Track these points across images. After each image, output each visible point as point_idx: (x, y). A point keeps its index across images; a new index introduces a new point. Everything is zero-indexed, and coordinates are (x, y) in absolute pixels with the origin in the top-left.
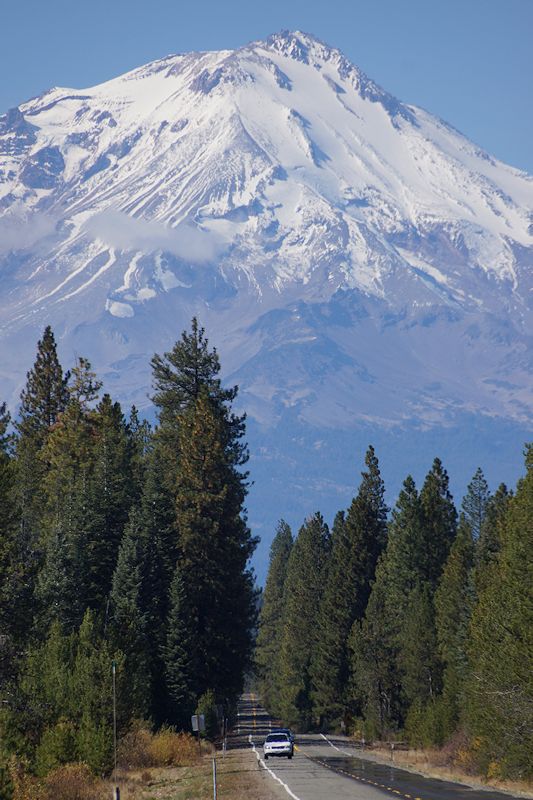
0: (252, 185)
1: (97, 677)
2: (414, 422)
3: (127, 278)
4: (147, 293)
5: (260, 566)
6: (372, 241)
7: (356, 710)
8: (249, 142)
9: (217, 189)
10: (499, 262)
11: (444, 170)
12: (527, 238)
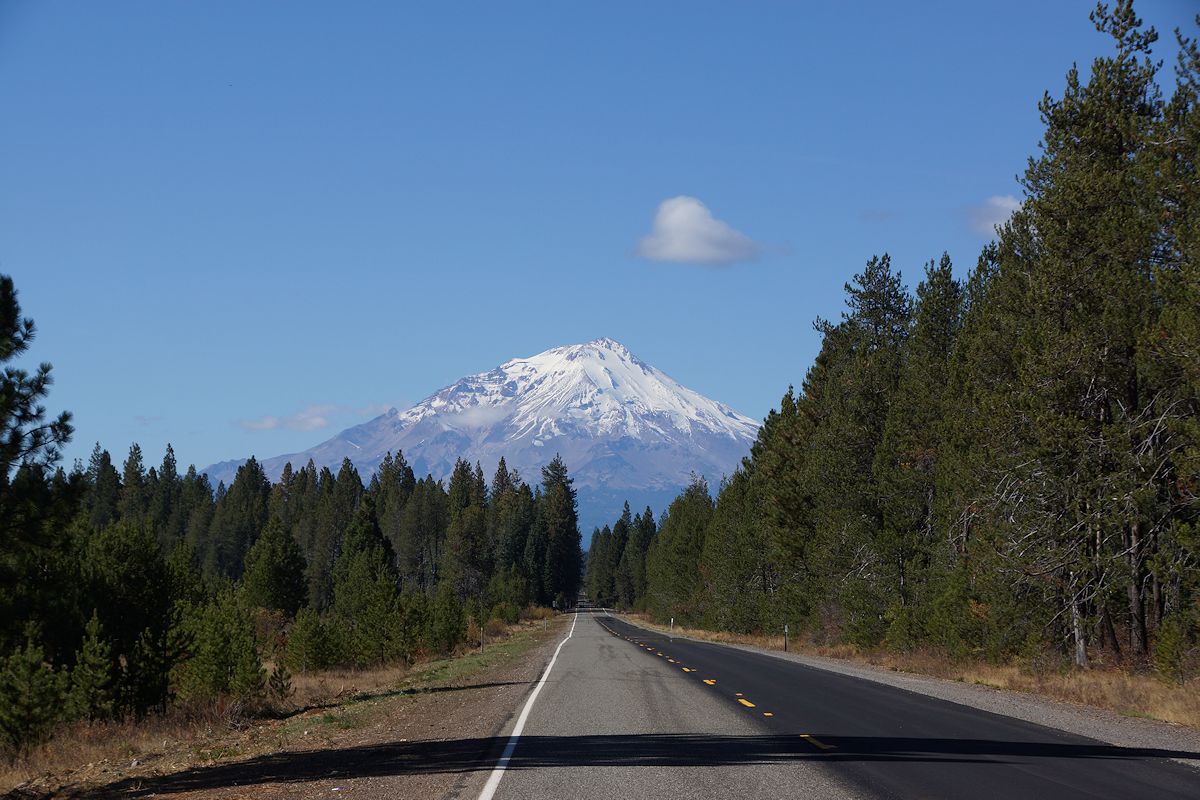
0: (589, 395)
2: (650, 488)
3: (541, 431)
4: (548, 437)
5: (586, 545)
6: (635, 417)
7: (616, 599)
8: (588, 379)
9: (576, 397)
10: (684, 426)
11: (664, 391)
12: (695, 418)
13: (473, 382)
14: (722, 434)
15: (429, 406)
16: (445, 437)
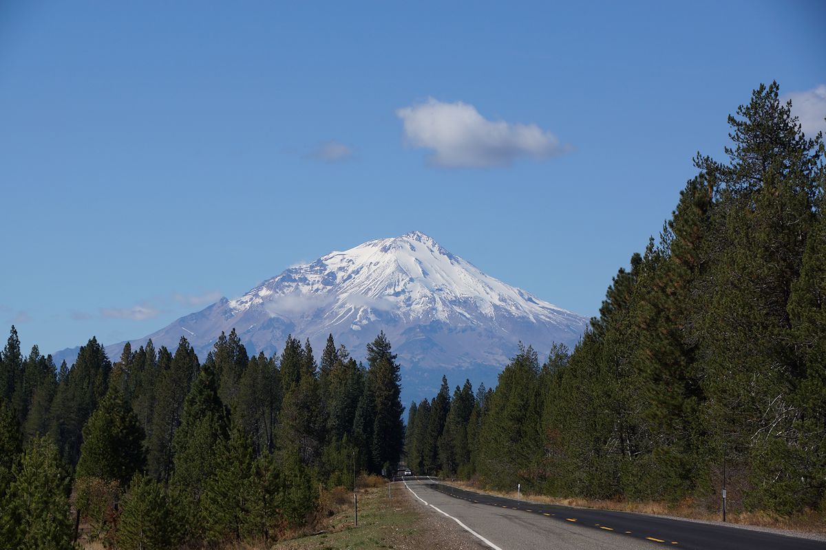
0: (402, 284)
1: (349, 456)
2: (459, 367)
3: (358, 317)
4: (365, 322)
5: (405, 417)
6: (444, 303)
7: (440, 467)
8: (401, 269)
9: (390, 286)
10: (488, 311)
11: (469, 279)
12: (498, 303)
13: (296, 272)
14: (523, 318)
15: (257, 295)
16: (271, 323)
